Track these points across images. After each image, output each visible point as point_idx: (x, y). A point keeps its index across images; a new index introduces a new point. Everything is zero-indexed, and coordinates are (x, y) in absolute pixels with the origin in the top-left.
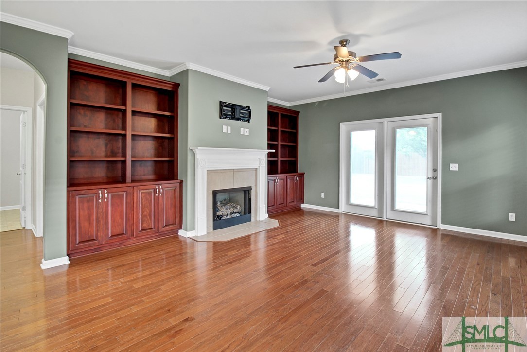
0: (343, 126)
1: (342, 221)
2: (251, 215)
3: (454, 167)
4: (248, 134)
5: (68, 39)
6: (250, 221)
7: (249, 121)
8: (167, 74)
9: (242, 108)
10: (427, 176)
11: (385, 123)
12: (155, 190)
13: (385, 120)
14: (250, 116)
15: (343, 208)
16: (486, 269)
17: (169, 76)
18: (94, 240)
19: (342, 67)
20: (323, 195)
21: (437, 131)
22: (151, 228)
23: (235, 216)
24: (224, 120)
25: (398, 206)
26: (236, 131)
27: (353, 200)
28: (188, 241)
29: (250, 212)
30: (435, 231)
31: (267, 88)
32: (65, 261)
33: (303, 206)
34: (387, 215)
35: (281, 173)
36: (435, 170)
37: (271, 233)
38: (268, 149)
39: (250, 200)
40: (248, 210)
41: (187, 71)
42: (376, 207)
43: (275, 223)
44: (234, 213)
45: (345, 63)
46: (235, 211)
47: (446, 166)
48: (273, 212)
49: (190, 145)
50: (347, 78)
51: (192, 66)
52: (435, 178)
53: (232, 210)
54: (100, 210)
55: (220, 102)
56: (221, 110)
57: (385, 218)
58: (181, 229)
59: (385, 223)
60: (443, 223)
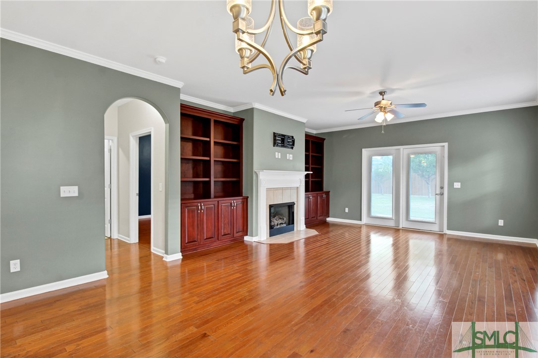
0: (365, 152)
1: (364, 231)
2: (294, 226)
3: (457, 185)
4: (291, 159)
5: (179, 89)
6: (293, 230)
7: (292, 148)
8: (232, 110)
9: (289, 137)
10: (436, 192)
11: (402, 150)
12: (231, 204)
13: (401, 147)
14: (293, 144)
15: (365, 220)
16: (483, 256)
17: (232, 112)
18: (195, 241)
19: (381, 111)
20: (347, 210)
21: (444, 157)
22: (229, 234)
23: (283, 225)
24: (276, 148)
25: (413, 217)
26: (284, 156)
27: (374, 213)
28: (254, 244)
29: (293, 223)
30: (441, 236)
31: (304, 121)
32: (179, 256)
33: (328, 219)
34: (403, 224)
35: (311, 192)
36: (442, 188)
37: (308, 241)
38: (306, 171)
39: (293, 213)
40: (291, 221)
41: (252, 109)
42: (394, 218)
43: (313, 232)
44: (282, 224)
45: (383, 109)
46: (283, 222)
47: (451, 184)
48: (309, 224)
49: (255, 169)
50: (385, 120)
51: (257, 106)
52: (442, 194)
53: (280, 221)
54: (199, 219)
55: (274, 133)
56: (275, 140)
57: (401, 227)
58: (247, 235)
59: (401, 231)
60: (448, 229)
